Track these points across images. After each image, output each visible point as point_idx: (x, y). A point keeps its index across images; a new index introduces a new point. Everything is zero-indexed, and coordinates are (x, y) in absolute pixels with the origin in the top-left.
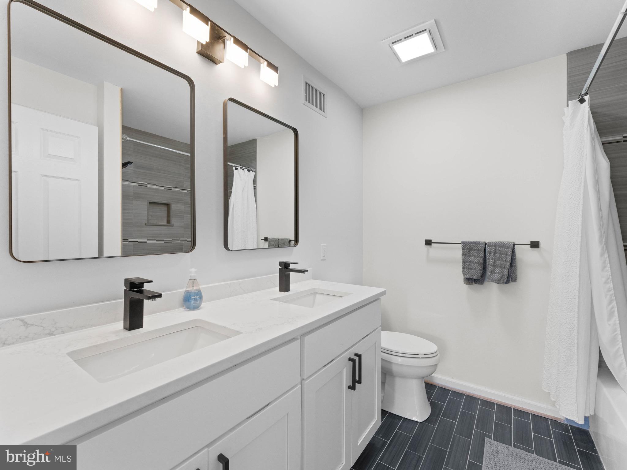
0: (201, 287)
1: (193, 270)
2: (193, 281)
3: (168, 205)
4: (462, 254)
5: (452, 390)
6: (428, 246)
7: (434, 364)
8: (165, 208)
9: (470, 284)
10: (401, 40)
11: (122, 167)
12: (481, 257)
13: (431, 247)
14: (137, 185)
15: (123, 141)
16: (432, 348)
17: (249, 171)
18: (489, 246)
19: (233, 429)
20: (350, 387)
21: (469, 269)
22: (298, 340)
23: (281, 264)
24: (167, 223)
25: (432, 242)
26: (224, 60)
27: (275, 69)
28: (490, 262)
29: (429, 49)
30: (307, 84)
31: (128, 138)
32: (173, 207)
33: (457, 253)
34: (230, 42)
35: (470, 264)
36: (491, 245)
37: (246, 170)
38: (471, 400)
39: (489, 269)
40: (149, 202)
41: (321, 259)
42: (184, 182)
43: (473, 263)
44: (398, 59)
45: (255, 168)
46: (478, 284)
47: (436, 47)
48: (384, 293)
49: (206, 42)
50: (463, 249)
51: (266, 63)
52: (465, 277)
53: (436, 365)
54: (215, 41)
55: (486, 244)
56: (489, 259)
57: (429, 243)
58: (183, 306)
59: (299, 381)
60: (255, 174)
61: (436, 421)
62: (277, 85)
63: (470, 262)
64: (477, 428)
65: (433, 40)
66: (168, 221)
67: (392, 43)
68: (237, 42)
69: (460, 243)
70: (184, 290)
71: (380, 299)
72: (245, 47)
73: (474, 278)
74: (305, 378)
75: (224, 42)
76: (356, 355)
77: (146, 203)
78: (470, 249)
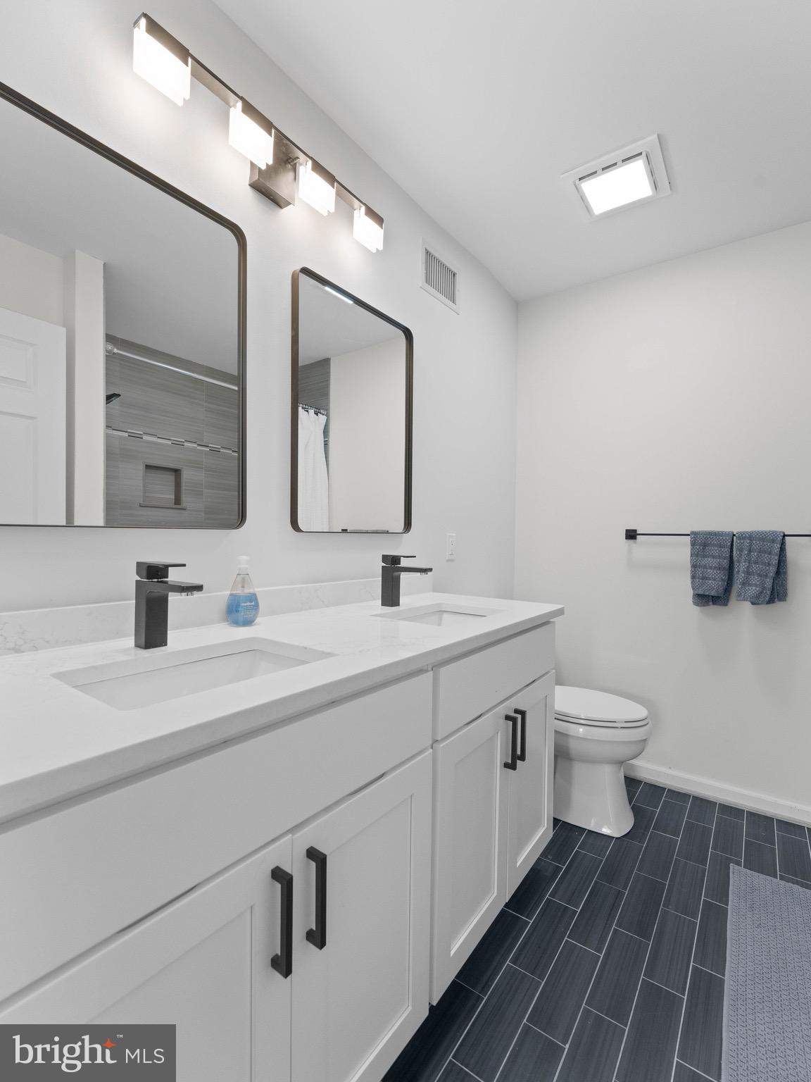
0: (257, 590)
1: (244, 558)
2: (243, 579)
3: (177, 472)
4: (691, 552)
5: (668, 787)
6: (631, 541)
7: (640, 739)
8: (171, 478)
9: (704, 606)
10: (595, 172)
11: (107, 400)
12: (725, 558)
13: (635, 543)
14: (126, 435)
15: (107, 354)
16: (639, 712)
17: (316, 414)
18: (739, 538)
19: (328, 809)
20: (506, 765)
21: (704, 578)
22: (429, 673)
23: (385, 558)
24: (175, 504)
25: (638, 532)
26: (294, 199)
27: (379, 220)
28: (740, 567)
29: (645, 190)
30: (427, 252)
31: (116, 351)
32: (186, 475)
33: (682, 553)
34: (305, 170)
35: (705, 570)
36: (742, 536)
37: (312, 412)
38: (703, 804)
39: (739, 578)
40: (146, 466)
41: (447, 558)
42: (205, 434)
43: (711, 568)
44: (588, 208)
45: (327, 410)
46: (720, 605)
47: (655, 186)
48: (560, 612)
49: (267, 164)
50: (693, 544)
51: (363, 208)
52: (696, 592)
53: (645, 740)
54: (280, 165)
55: (734, 535)
56: (739, 562)
57: (631, 535)
58: (228, 621)
59: (430, 743)
60: (327, 420)
61: (644, 835)
62: (381, 248)
63: (705, 567)
64: (714, 848)
65: (652, 173)
66: (178, 501)
67: (580, 179)
68: (318, 168)
69: (689, 535)
70: (229, 593)
71: (554, 622)
72: (331, 179)
73: (713, 593)
74: (439, 739)
75: (295, 170)
76: (516, 711)
77: (142, 467)
78: (705, 545)
